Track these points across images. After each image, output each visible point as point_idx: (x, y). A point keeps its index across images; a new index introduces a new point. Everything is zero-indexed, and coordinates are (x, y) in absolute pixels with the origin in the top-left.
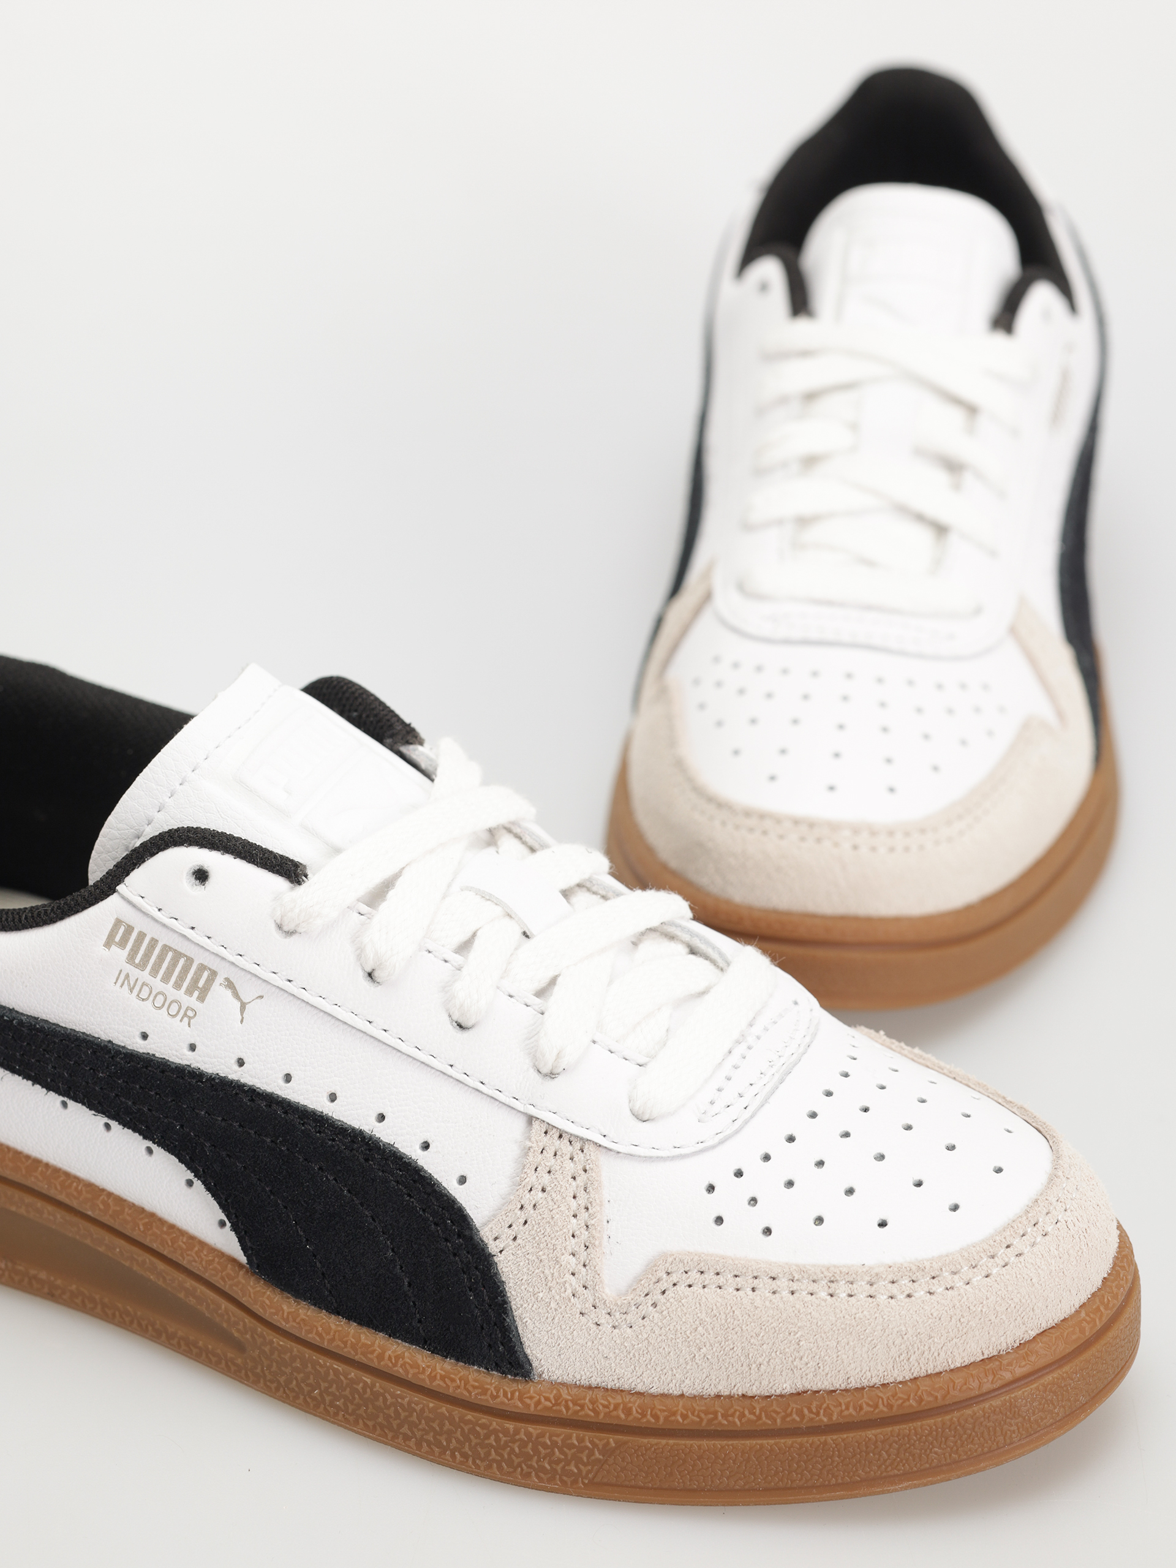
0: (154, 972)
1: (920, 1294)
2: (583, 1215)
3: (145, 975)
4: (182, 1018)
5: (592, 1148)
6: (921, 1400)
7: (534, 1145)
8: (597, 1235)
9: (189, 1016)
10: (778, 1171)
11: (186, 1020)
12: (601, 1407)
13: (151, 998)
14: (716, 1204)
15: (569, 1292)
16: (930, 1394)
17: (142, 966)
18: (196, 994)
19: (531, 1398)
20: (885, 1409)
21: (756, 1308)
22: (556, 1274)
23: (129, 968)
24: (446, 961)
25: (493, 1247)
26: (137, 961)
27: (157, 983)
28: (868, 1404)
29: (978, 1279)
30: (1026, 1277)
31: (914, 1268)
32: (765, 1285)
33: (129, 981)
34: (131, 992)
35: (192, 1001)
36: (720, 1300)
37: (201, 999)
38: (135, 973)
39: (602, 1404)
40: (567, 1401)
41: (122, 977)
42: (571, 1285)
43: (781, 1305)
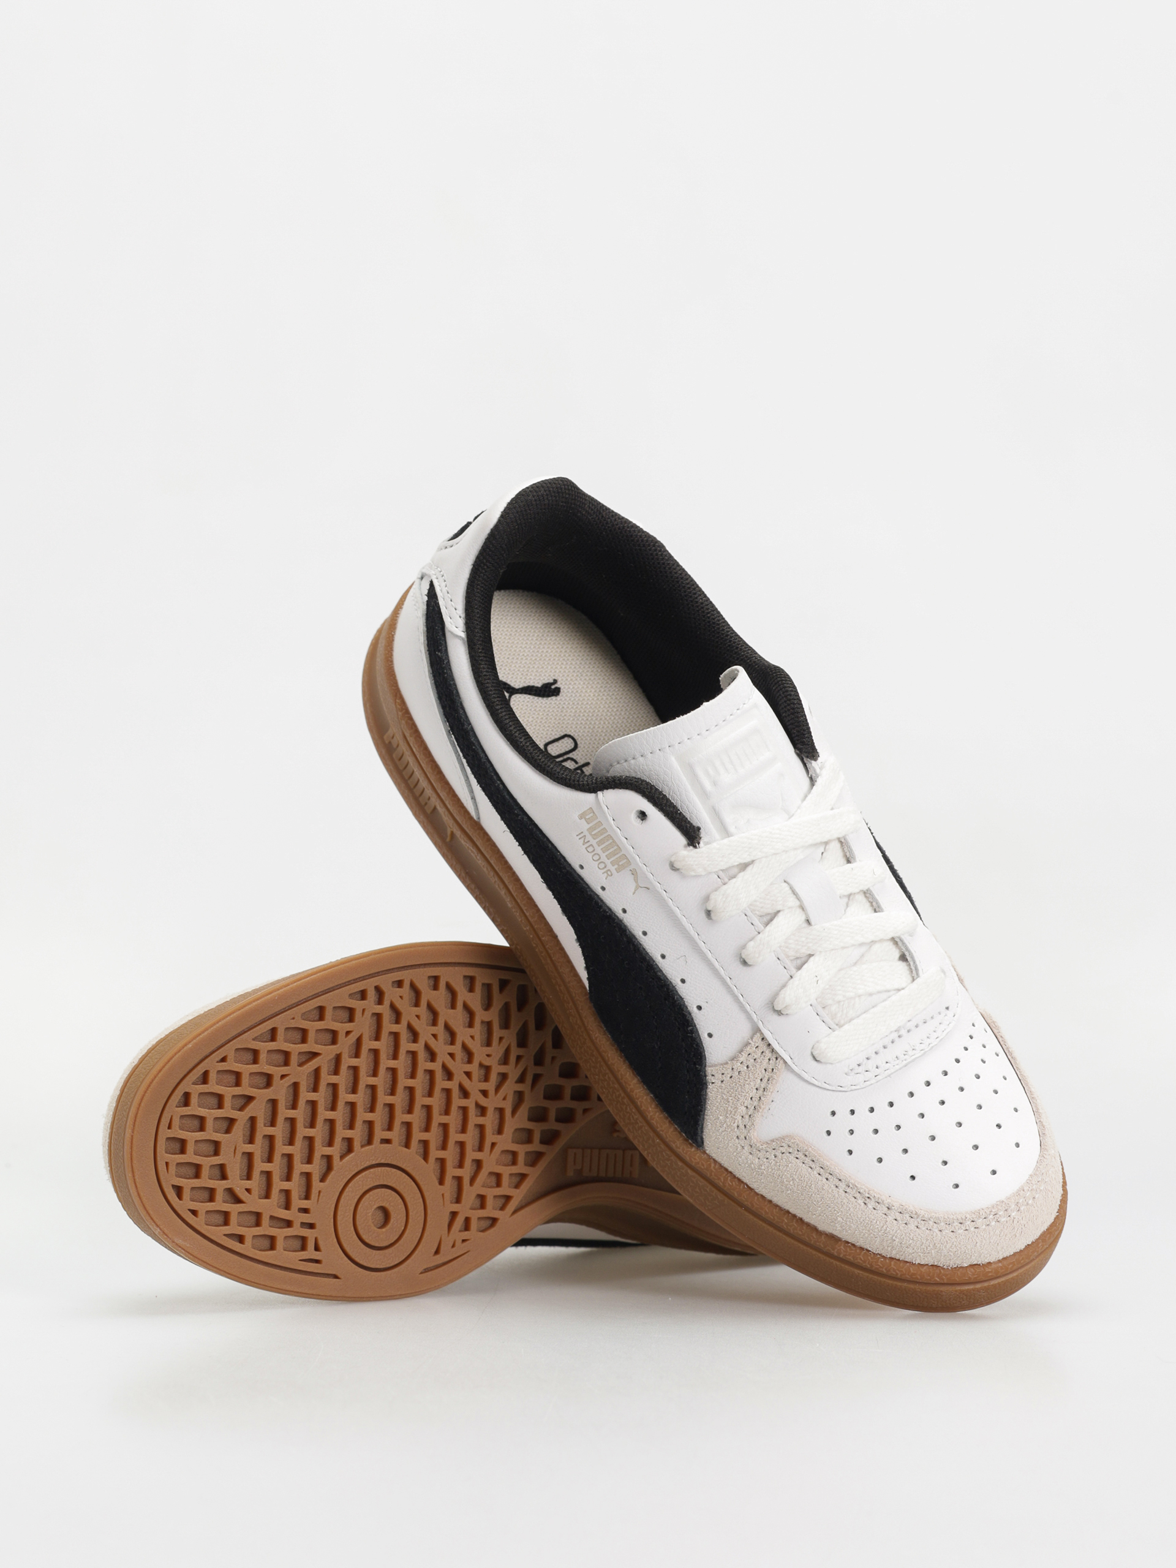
0: (599, 844)
1: (912, 1226)
2: (760, 1092)
3: (594, 842)
4: (605, 872)
5: (782, 1062)
6: (889, 1270)
7: (753, 1043)
8: (762, 1107)
9: (609, 873)
10: (873, 1121)
11: (606, 874)
12: (727, 1184)
13: (593, 854)
14: (831, 1123)
15: (736, 1124)
16: (894, 1270)
17: (594, 837)
18: (616, 866)
19: (695, 1159)
20: (869, 1266)
21: (823, 1189)
22: (733, 1112)
23: (586, 833)
24: (752, 924)
25: (709, 1078)
26: (593, 833)
27: (598, 850)
28: (861, 1259)
29: (947, 1232)
30: (974, 1241)
31: (914, 1212)
32: (833, 1181)
33: (585, 839)
34: (583, 845)
35: (613, 869)
36: (808, 1174)
37: (618, 871)
38: (589, 838)
39: (729, 1184)
40: (712, 1171)
41: (582, 835)
42: (738, 1122)
43: (837, 1196)
